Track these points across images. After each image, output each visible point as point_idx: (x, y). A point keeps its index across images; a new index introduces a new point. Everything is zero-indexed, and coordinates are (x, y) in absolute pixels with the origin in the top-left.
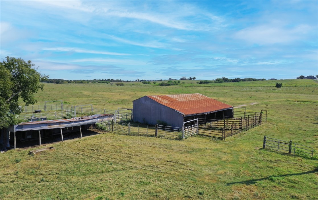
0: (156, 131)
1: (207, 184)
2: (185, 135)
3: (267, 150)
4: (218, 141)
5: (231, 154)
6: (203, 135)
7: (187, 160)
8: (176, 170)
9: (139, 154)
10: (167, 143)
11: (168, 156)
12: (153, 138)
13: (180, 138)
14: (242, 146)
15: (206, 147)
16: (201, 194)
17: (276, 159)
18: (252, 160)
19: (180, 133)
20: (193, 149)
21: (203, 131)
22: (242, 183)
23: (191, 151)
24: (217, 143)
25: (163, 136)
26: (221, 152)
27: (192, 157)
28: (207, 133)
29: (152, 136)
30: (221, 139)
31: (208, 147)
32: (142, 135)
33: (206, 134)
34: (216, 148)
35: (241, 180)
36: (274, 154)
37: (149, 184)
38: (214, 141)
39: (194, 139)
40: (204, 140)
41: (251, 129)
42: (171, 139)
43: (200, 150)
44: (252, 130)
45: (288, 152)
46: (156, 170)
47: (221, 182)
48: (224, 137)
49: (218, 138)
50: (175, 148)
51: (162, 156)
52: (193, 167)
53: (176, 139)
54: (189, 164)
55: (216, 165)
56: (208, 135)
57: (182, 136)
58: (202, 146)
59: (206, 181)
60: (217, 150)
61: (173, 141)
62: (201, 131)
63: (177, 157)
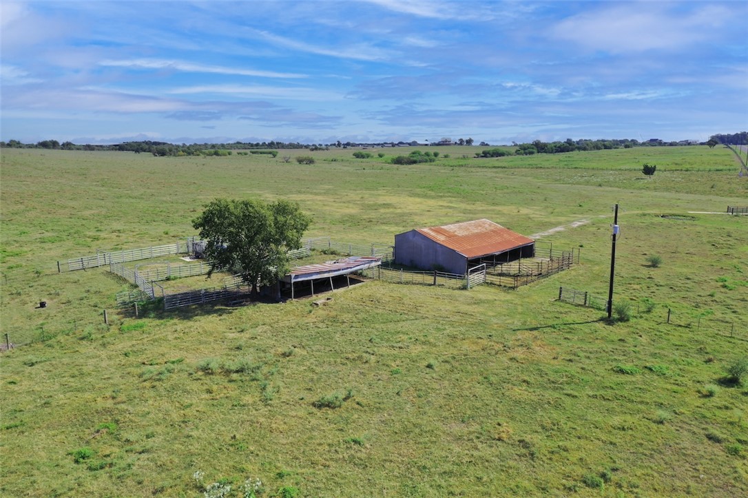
0: (435, 279)
1: (495, 330)
2: (470, 284)
3: (563, 301)
4: (510, 291)
5: (522, 305)
6: (491, 283)
7: (476, 311)
8: (467, 320)
9: (425, 306)
10: (450, 293)
11: (455, 307)
12: (432, 287)
13: (464, 288)
14: (536, 297)
15: (495, 298)
16: (490, 336)
17: (566, 310)
18: (542, 312)
19: (465, 281)
20: (480, 300)
21: (492, 279)
22: (527, 329)
23: (478, 302)
24: (508, 293)
25: (443, 285)
26: (512, 303)
27: (480, 309)
28: (496, 280)
29: (430, 285)
30: (513, 288)
31: (496, 298)
32: (418, 284)
33: (495, 283)
34: (506, 299)
35: (526, 327)
36: (568, 305)
37: (445, 329)
38: (505, 291)
39: (481, 288)
40: (492, 290)
41: (554, 275)
42: (453, 289)
43: (488, 301)
44: (556, 276)
45: (583, 304)
46: (447, 319)
47: (507, 329)
48: (517, 287)
49: (510, 288)
50: (461, 299)
51: (448, 308)
52: (482, 317)
53: (460, 289)
54: (478, 315)
55: (505, 315)
56: (498, 283)
57: (467, 286)
58: (491, 297)
59: (495, 328)
60: (507, 301)
61: (457, 291)
62: (490, 278)
63: (464, 308)
